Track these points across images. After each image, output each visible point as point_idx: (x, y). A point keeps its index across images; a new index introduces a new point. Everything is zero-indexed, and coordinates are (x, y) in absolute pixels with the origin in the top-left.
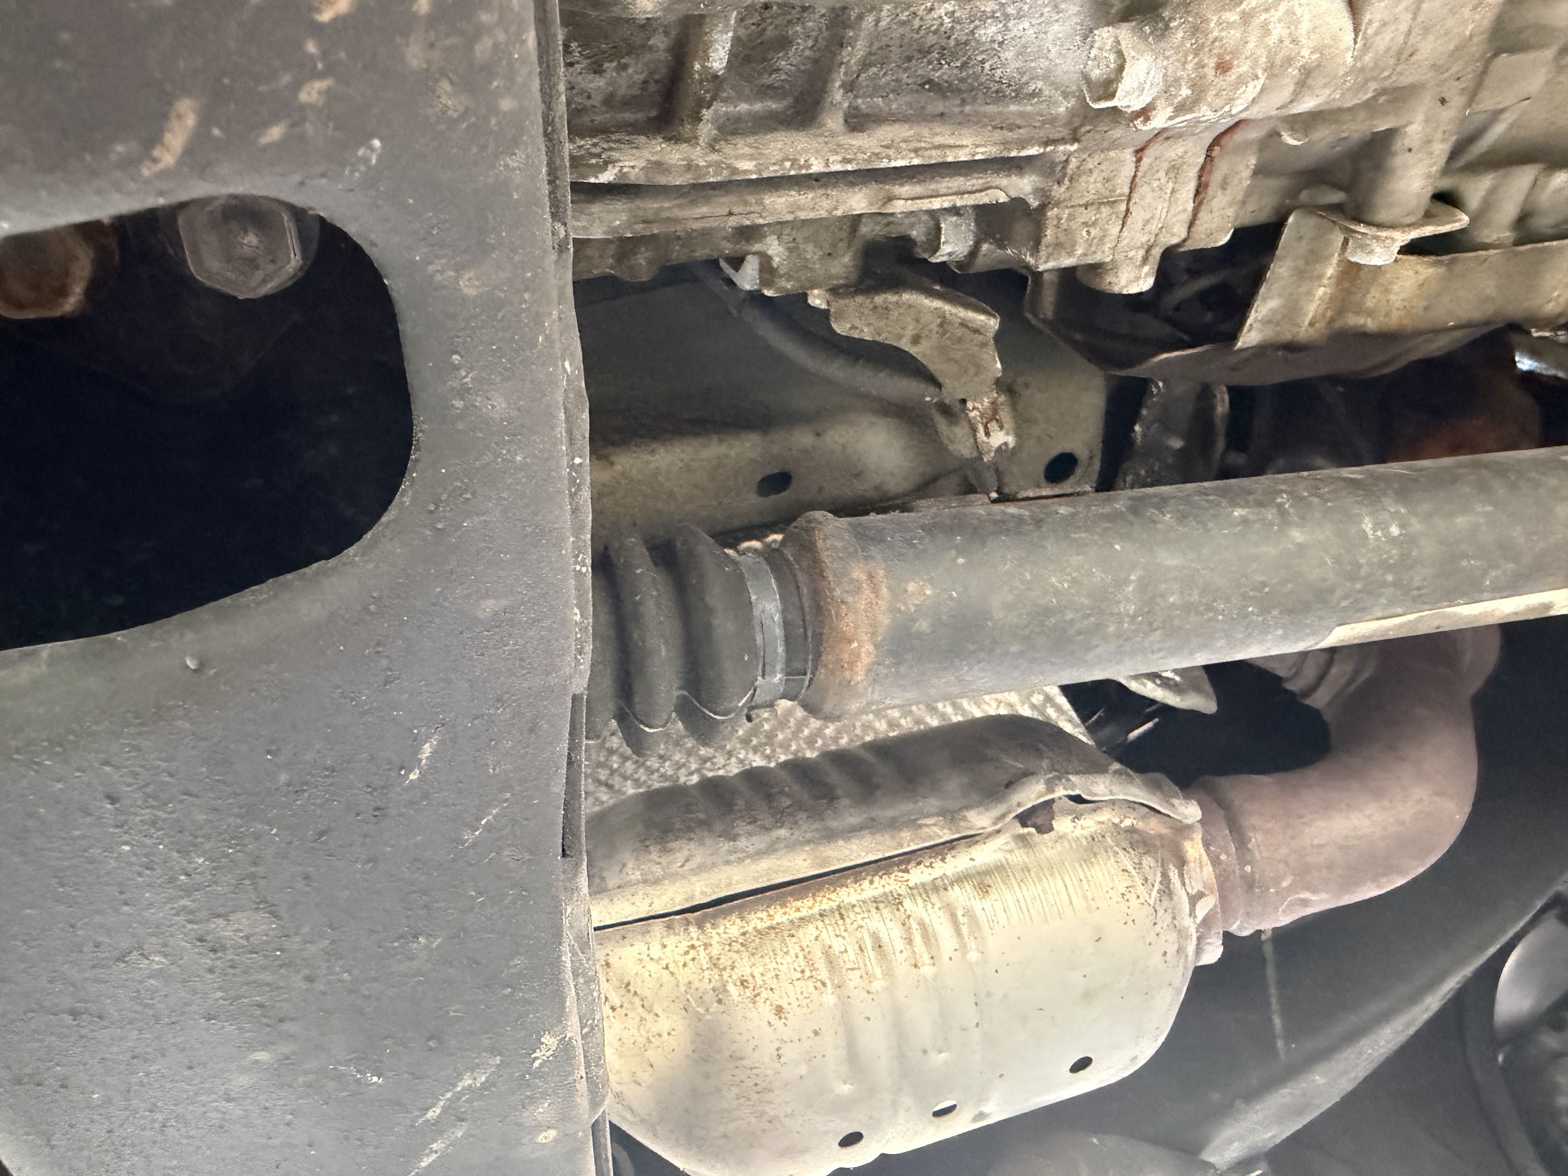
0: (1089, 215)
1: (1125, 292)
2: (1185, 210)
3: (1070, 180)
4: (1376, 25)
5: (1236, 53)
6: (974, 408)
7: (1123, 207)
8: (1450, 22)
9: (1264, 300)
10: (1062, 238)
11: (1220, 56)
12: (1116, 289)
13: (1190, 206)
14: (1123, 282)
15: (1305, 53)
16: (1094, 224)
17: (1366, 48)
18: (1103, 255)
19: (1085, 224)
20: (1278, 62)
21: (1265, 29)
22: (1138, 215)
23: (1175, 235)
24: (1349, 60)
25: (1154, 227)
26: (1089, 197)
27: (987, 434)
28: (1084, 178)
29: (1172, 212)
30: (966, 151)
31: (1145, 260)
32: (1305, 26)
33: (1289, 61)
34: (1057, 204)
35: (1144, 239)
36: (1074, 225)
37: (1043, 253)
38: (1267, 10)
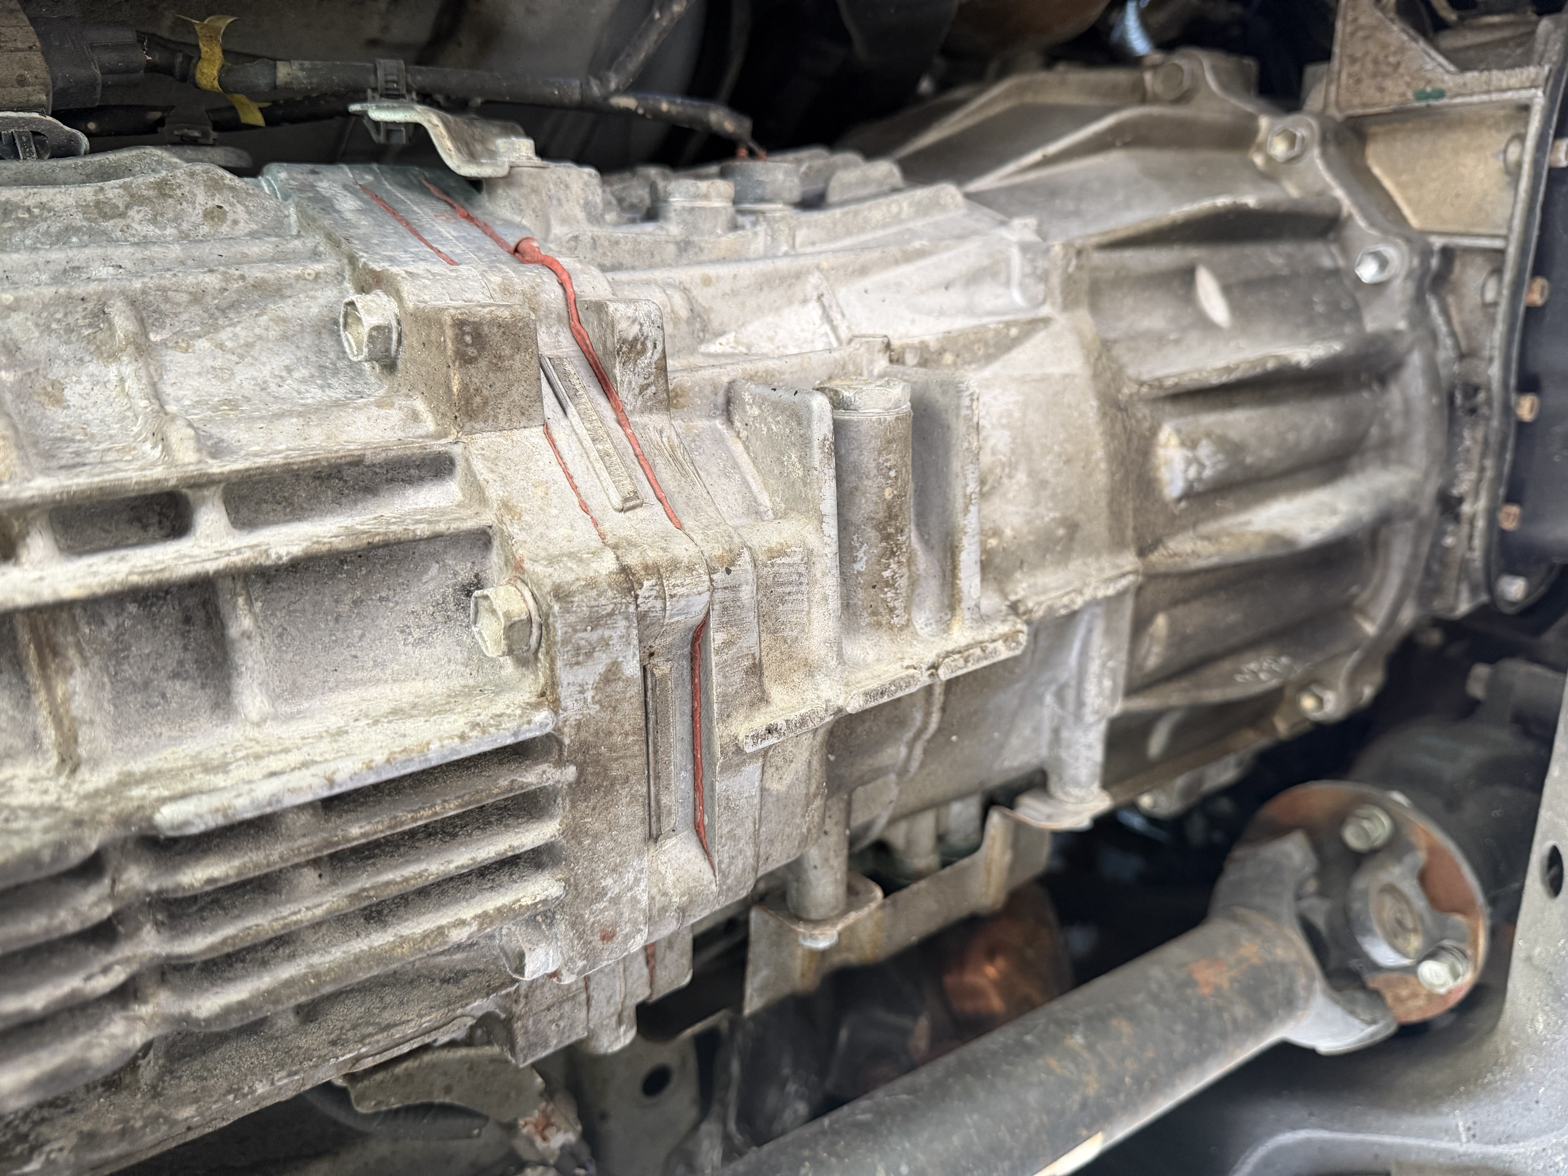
0: (555, 1013)
1: (610, 1051)
2: (641, 976)
3: (526, 997)
4: (726, 861)
5: (615, 924)
6: (526, 1124)
7: (583, 997)
8: (788, 830)
9: (755, 973)
10: (533, 1039)
11: (601, 931)
12: (602, 1051)
13: (645, 971)
14: (606, 1044)
15: (676, 899)
16: (561, 1017)
17: (725, 876)
18: (580, 1033)
19: (552, 1022)
20: (655, 912)
21: (635, 901)
22: (598, 996)
23: (642, 993)
24: (714, 887)
25: (618, 998)
26: (550, 1001)
27: (545, 1139)
28: (538, 992)
29: (630, 981)
30: (412, 1024)
31: (620, 1022)
32: (670, 879)
33: (664, 909)
34: (520, 1018)
35: (612, 1010)
36: (541, 1026)
37: (521, 1056)
38: (631, 889)
